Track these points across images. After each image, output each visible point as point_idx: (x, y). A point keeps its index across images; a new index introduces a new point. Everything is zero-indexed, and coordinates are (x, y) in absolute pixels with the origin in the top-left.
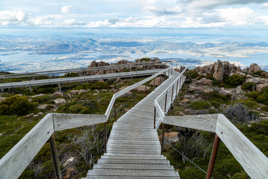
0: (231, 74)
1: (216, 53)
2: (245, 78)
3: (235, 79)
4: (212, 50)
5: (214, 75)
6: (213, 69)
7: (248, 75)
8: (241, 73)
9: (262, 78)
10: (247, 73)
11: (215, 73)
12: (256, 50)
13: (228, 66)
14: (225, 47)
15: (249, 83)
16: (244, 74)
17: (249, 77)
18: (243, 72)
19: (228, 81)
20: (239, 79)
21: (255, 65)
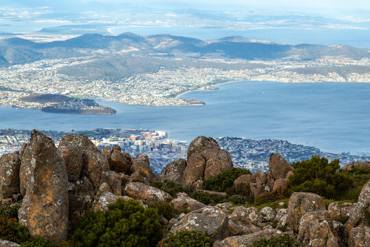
0: (105, 200)
1: (51, 91)
2: (168, 212)
3: (123, 226)
4: (30, 76)
5: (21, 212)
6: (15, 180)
7: (181, 198)
8: (151, 191)
9: (236, 203)
10: (173, 189)
11: (26, 199)
12: (220, 74)
13: (85, 160)
14: (87, 57)
15: (184, 235)
16: (160, 194)
17: (185, 209)
18: (158, 186)
19: (91, 235)
20: (142, 221)
21: (207, 142)
